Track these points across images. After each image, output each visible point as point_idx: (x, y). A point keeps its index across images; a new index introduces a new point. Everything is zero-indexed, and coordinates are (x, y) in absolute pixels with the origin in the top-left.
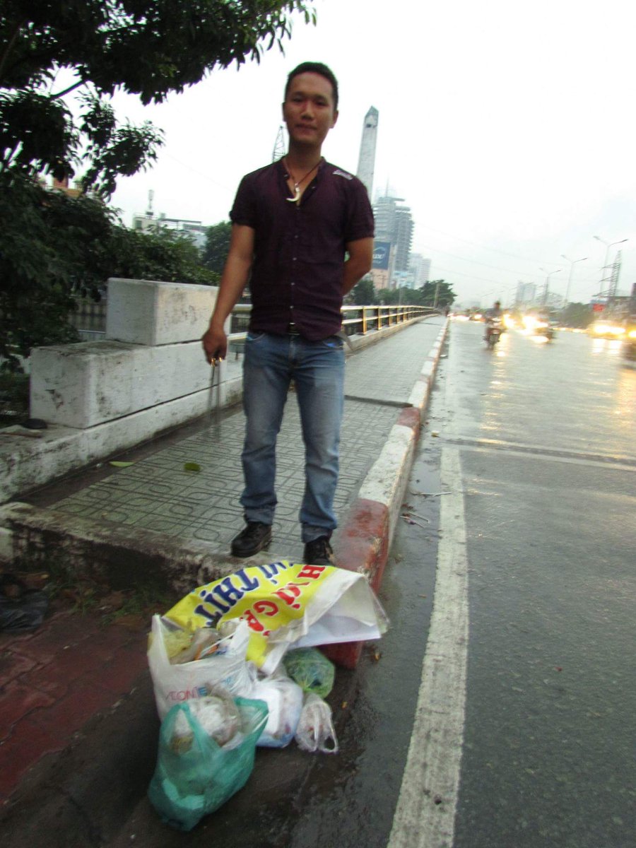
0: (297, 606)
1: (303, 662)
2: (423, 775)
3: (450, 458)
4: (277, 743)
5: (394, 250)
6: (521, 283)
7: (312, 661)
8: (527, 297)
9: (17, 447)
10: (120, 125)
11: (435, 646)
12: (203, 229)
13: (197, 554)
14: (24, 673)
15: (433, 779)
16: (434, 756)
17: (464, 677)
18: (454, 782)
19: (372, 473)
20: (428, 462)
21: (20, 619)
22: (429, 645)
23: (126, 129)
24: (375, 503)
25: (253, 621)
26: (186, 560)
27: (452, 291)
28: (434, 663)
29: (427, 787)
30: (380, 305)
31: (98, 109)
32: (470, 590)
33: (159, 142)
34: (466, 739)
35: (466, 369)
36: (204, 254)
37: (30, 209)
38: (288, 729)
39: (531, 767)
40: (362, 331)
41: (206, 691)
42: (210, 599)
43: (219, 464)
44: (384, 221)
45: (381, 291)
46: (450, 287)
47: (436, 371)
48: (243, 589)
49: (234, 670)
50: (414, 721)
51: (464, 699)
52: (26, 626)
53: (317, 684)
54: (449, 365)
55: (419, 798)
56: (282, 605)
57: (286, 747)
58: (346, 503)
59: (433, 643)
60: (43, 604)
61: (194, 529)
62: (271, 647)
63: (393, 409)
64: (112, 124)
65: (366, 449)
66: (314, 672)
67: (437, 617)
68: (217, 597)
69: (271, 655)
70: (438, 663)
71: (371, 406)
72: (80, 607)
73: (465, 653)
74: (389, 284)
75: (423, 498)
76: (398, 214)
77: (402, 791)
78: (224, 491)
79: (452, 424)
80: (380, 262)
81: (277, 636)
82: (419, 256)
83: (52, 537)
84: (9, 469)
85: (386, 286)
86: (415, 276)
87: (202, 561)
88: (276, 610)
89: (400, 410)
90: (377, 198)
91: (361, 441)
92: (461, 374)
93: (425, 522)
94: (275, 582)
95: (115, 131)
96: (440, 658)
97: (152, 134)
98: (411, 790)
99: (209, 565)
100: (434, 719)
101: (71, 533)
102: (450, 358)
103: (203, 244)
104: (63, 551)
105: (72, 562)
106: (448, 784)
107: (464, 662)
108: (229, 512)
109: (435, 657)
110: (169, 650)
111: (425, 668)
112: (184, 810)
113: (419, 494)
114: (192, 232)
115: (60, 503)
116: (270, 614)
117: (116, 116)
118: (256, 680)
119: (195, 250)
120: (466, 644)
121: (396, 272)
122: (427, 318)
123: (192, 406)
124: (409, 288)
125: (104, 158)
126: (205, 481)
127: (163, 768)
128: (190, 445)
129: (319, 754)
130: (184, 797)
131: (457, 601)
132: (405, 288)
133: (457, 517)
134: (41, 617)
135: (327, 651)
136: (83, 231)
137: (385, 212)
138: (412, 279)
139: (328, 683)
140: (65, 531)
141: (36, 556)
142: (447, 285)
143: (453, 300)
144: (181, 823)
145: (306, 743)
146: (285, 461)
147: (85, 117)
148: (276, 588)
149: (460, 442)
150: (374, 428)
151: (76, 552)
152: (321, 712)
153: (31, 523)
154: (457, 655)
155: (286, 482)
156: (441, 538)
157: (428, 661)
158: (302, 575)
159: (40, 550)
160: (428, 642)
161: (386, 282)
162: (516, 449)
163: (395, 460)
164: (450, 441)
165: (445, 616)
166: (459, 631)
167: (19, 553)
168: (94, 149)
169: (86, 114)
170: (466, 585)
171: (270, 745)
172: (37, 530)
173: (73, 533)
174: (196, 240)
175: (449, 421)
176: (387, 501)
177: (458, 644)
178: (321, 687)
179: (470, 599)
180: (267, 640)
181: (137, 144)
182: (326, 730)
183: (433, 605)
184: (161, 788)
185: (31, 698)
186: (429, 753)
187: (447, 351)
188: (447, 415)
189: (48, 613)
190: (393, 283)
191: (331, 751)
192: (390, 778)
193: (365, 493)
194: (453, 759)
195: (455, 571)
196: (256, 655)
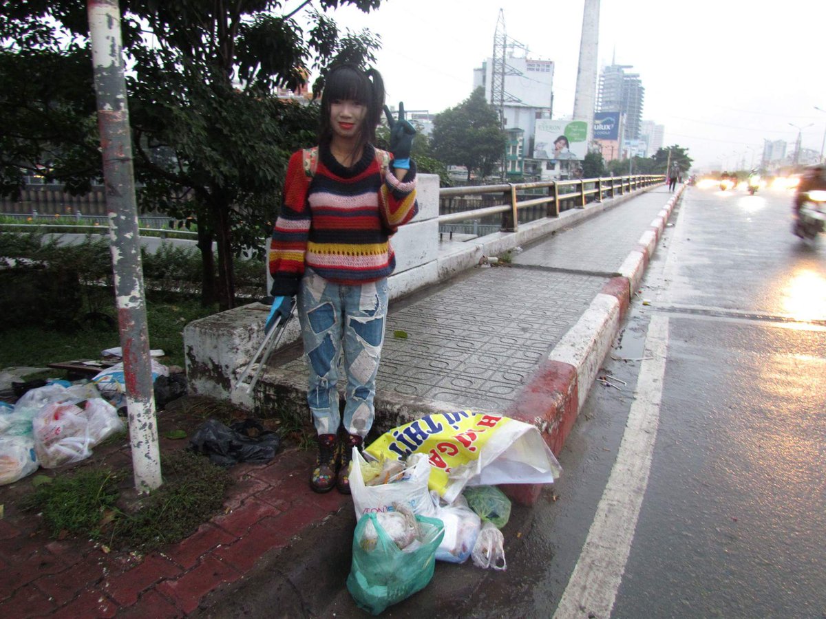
0: (473, 449)
1: (482, 496)
2: (581, 595)
3: (659, 326)
4: (456, 559)
5: (623, 119)
6: (767, 141)
7: (491, 496)
8: (776, 155)
9: (256, 319)
10: (341, 35)
11: (612, 492)
12: (430, 117)
13: (396, 404)
14: (259, 492)
15: (590, 598)
16: (594, 581)
17: (635, 520)
18: (609, 602)
19: (566, 338)
20: (634, 330)
21: (257, 453)
22: (605, 491)
23: (347, 38)
24: (562, 364)
25: (437, 459)
26: (387, 409)
27: (688, 156)
28: (607, 506)
29: (583, 604)
30: (609, 176)
31: (322, 23)
32: (656, 446)
33: (376, 46)
34: (627, 570)
35: (692, 237)
36: (431, 141)
37: (268, 119)
38: (464, 548)
39: (687, 599)
40: (582, 204)
41: (393, 508)
42: (401, 438)
43: (424, 332)
44: (612, 90)
45: (610, 163)
46: (685, 152)
47: (657, 240)
48: (428, 432)
49: (418, 494)
50: (581, 552)
51: (632, 538)
52: (262, 458)
53: (494, 516)
54: (675, 234)
55: (575, 612)
56: (460, 447)
57: (463, 564)
58: (536, 364)
59: (610, 490)
60: (275, 442)
61: (396, 385)
62: (451, 481)
63: (601, 280)
64: (335, 35)
65: (565, 316)
66: (492, 505)
67: (618, 468)
68: (406, 437)
69: (451, 488)
70: (612, 507)
71: (577, 277)
72: (304, 446)
73: (640, 500)
74: (619, 155)
75: (624, 362)
76: (626, 81)
77: (560, 605)
78: (427, 354)
79: (667, 293)
80: (609, 133)
81: (456, 473)
82: (651, 123)
83: (283, 390)
84: (250, 337)
85: (615, 157)
86: (647, 144)
87: (399, 410)
88: (456, 451)
89: (608, 280)
90: (604, 68)
91: (561, 310)
92: (687, 242)
93: (621, 385)
94: (457, 428)
95: (338, 40)
96: (615, 503)
97: (370, 39)
98: (568, 605)
99: (405, 413)
100: (599, 553)
101: (295, 387)
102: (677, 226)
103: (430, 131)
104: (290, 401)
105: (298, 411)
106: (604, 605)
107: (638, 509)
108: (428, 371)
109: (610, 502)
110: (364, 475)
111: (598, 510)
112: (372, 597)
113: (619, 360)
114: (420, 121)
115: (289, 364)
116: (451, 454)
117: (338, 27)
118: (438, 506)
119: (423, 138)
120: (643, 492)
121: (627, 141)
122: (658, 187)
123: (405, 283)
124: (642, 157)
125: (329, 66)
126: (410, 346)
127: (356, 562)
128: (401, 317)
129: (491, 570)
130: (372, 587)
131: (641, 455)
132: (636, 157)
133: (655, 381)
134: (273, 453)
135: (506, 490)
136: (313, 134)
137: (613, 81)
138: (644, 147)
139: (505, 516)
140: (291, 386)
141: (271, 406)
142: (682, 151)
143: (690, 166)
144: (371, 608)
145: (480, 561)
146: (485, 328)
147: (312, 33)
148: (457, 433)
149: (672, 310)
150: (577, 297)
151: (300, 403)
152: (494, 536)
153: (266, 379)
154: (632, 501)
155: (482, 346)
156: (635, 399)
157: (603, 505)
158: (481, 423)
159: (274, 401)
160: (605, 488)
161: (615, 153)
162: (731, 315)
163: (592, 326)
164: (662, 309)
165: (626, 467)
166: (638, 481)
167: (258, 403)
168: (321, 59)
169: (312, 29)
170: (653, 441)
171: (450, 560)
172: (271, 385)
173: (297, 387)
174: (423, 128)
175: (664, 289)
176: (576, 363)
177: (634, 491)
178: (499, 519)
179: (654, 454)
180: (448, 476)
181: (358, 49)
182: (497, 551)
183: (616, 457)
184: (354, 578)
185: (263, 510)
186: (590, 579)
187: (675, 219)
188: (662, 284)
189: (278, 450)
190: (623, 153)
191: (500, 568)
192: (550, 595)
193: (556, 355)
194: (612, 585)
195: (643, 429)
196: (439, 487)
